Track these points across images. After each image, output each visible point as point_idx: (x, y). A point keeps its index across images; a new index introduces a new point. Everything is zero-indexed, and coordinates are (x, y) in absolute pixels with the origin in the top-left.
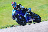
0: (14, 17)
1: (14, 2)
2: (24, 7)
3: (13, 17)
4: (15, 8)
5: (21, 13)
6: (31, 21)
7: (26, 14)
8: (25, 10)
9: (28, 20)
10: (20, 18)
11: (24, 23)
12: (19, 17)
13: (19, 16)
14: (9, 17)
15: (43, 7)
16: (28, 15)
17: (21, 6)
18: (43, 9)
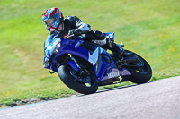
0: (54, 62)
1: (53, 9)
2: (89, 26)
3: (49, 61)
4: (57, 29)
5: (79, 49)
6: (116, 79)
7: (96, 53)
8: (92, 38)
9: (106, 75)
10: (74, 68)
11: (88, 85)
12: (70, 64)
13: (70, 59)
14: (4, 69)
15: (131, 30)
16: (102, 56)
17: (77, 25)
18: (131, 40)
